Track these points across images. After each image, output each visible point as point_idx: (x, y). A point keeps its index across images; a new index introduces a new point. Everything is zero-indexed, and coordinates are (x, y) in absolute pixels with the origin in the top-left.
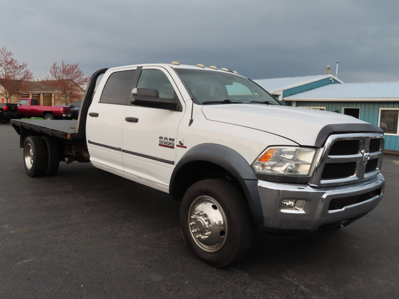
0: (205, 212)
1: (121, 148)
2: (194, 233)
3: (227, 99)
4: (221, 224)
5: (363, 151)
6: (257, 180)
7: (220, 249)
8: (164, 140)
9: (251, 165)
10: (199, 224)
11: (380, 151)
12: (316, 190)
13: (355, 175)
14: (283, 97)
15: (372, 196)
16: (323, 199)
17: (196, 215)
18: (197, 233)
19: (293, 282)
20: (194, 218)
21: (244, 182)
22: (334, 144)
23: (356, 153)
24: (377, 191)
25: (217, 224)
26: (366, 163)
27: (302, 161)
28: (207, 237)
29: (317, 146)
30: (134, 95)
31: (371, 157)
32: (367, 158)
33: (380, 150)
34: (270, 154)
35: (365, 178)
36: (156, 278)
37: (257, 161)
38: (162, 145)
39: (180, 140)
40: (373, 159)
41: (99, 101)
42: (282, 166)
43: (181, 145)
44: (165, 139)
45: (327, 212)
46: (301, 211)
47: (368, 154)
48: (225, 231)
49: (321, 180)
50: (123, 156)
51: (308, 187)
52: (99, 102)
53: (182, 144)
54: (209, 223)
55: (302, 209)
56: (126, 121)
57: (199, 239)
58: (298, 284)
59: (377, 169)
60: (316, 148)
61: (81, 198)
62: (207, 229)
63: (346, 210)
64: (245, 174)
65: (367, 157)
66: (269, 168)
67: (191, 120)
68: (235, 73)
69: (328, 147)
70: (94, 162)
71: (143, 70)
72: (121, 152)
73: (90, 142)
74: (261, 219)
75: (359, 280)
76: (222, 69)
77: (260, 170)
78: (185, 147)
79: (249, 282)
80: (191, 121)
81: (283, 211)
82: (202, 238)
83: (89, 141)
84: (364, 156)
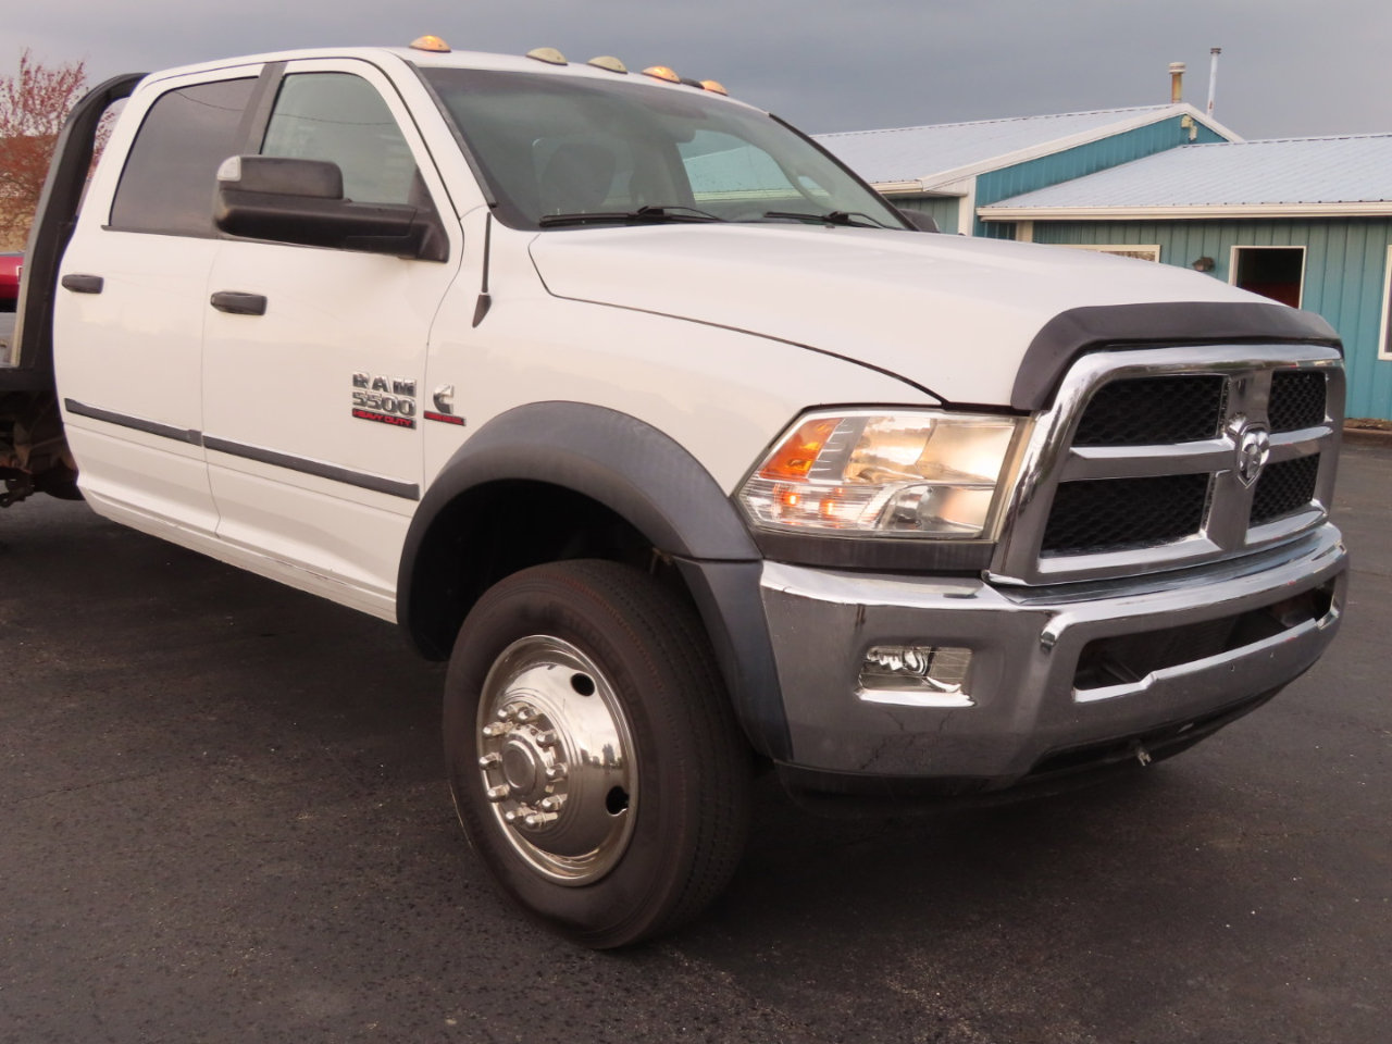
0: (541, 707)
1: (198, 429)
2: (501, 799)
3: (653, 204)
4: (613, 761)
5: (1236, 426)
6: (757, 562)
7: (605, 872)
8: (375, 393)
9: (733, 495)
10: (514, 759)
11: (1328, 424)
12: (1019, 600)
13: (1203, 532)
14: (976, 206)
15: (1288, 625)
16: (1051, 637)
17: (503, 720)
18: (513, 802)
19: (924, 1008)
20: (496, 732)
21: (699, 568)
22: (1098, 396)
23: (1208, 431)
24: (1313, 599)
25: (596, 758)
26: (1254, 477)
27: (960, 475)
28: (554, 816)
29: (1018, 406)
30: (229, 188)
31: (1274, 450)
32: (1257, 458)
33: (1327, 419)
34: (811, 446)
35: (1253, 546)
36: (317, 1002)
37: (758, 477)
38: (367, 412)
39: (437, 391)
40: (1293, 462)
41: (106, 223)
42: (870, 496)
43: (443, 413)
44: (376, 386)
45: (1070, 698)
46: (953, 697)
47: (1262, 437)
48: (628, 787)
49: (1042, 556)
50: (211, 467)
51: (986, 587)
52: (104, 227)
53: (445, 408)
54: (560, 756)
55: (958, 686)
56: (215, 311)
57: (518, 825)
58: (945, 1016)
59: (1315, 502)
60: (1017, 412)
61: (46, 655)
62: (550, 784)
63: (1156, 685)
64: (704, 537)
65: (1254, 450)
66: (813, 506)
67: (480, 297)
68: (710, 89)
69: (1072, 407)
70: (96, 497)
71: (289, 79)
72: (200, 451)
73: (75, 408)
74: (780, 735)
75: (1220, 989)
76: (649, 70)
77: (770, 517)
78: (460, 422)
79: (732, 1010)
80: (484, 304)
81: (871, 696)
82: (530, 820)
83: (67, 401)
84: (1244, 447)
